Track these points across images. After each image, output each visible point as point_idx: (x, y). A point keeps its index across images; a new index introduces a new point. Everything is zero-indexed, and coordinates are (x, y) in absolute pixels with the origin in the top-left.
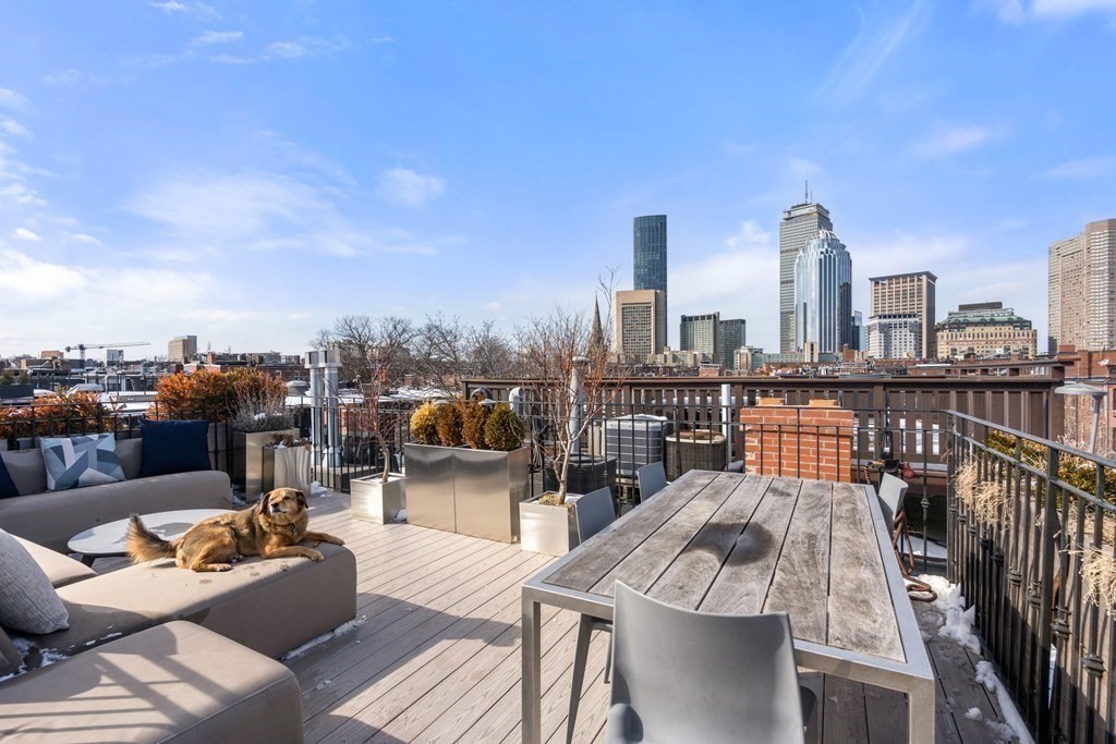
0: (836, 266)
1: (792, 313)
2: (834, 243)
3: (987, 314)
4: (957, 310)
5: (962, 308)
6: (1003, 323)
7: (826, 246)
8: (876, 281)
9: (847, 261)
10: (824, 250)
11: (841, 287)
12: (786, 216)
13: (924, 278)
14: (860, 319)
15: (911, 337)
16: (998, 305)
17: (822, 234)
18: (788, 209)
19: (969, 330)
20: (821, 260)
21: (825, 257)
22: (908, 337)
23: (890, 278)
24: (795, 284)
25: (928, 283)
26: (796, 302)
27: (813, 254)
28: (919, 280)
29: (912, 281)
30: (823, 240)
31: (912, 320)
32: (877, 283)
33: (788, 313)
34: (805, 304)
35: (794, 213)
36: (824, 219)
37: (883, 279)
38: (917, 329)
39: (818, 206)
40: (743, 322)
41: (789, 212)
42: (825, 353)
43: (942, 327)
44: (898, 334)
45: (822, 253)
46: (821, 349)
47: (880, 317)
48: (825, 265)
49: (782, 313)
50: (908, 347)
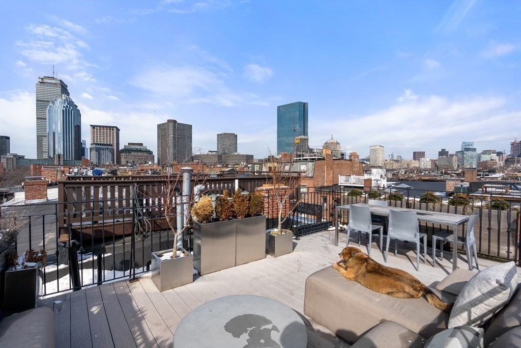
0: (72, 115)
1: (46, 136)
2: (71, 103)
3: (138, 147)
4: (127, 145)
5: (129, 144)
6: (144, 152)
7: (66, 104)
8: (93, 127)
9: (78, 114)
10: (65, 106)
11: (75, 127)
12: (41, 81)
13: (115, 129)
14: (85, 144)
15: (110, 155)
16: (141, 144)
17: (64, 96)
18: (42, 77)
19: (133, 153)
20: (63, 111)
21: (66, 109)
22: (109, 155)
23: (100, 127)
24: (47, 120)
25: (117, 132)
26: (47, 131)
27: (58, 106)
28: (113, 130)
29: (110, 129)
30: (64, 100)
31: (110, 147)
32: (94, 128)
33: (42, 136)
34: (54, 133)
35: (45, 81)
36: (64, 89)
37: (97, 126)
38: (112, 151)
39: (61, 81)
40: (8, 138)
41: (42, 79)
42: (67, 160)
43: (123, 151)
44: (104, 153)
45: (64, 107)
46: (64, 158)
47: (96, 144)
48: (66, 113)
49: (37, 136)
50: (109, 159)
